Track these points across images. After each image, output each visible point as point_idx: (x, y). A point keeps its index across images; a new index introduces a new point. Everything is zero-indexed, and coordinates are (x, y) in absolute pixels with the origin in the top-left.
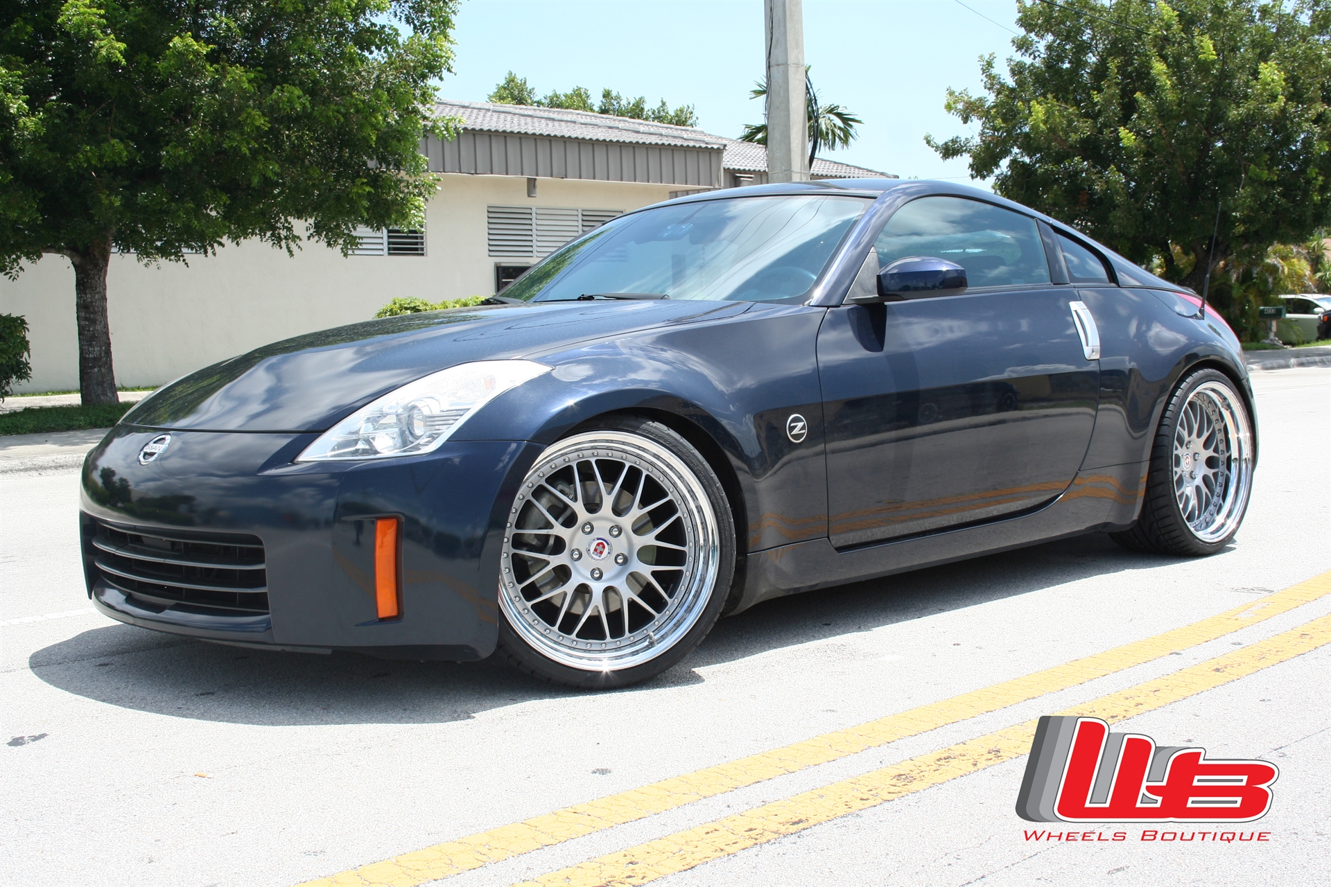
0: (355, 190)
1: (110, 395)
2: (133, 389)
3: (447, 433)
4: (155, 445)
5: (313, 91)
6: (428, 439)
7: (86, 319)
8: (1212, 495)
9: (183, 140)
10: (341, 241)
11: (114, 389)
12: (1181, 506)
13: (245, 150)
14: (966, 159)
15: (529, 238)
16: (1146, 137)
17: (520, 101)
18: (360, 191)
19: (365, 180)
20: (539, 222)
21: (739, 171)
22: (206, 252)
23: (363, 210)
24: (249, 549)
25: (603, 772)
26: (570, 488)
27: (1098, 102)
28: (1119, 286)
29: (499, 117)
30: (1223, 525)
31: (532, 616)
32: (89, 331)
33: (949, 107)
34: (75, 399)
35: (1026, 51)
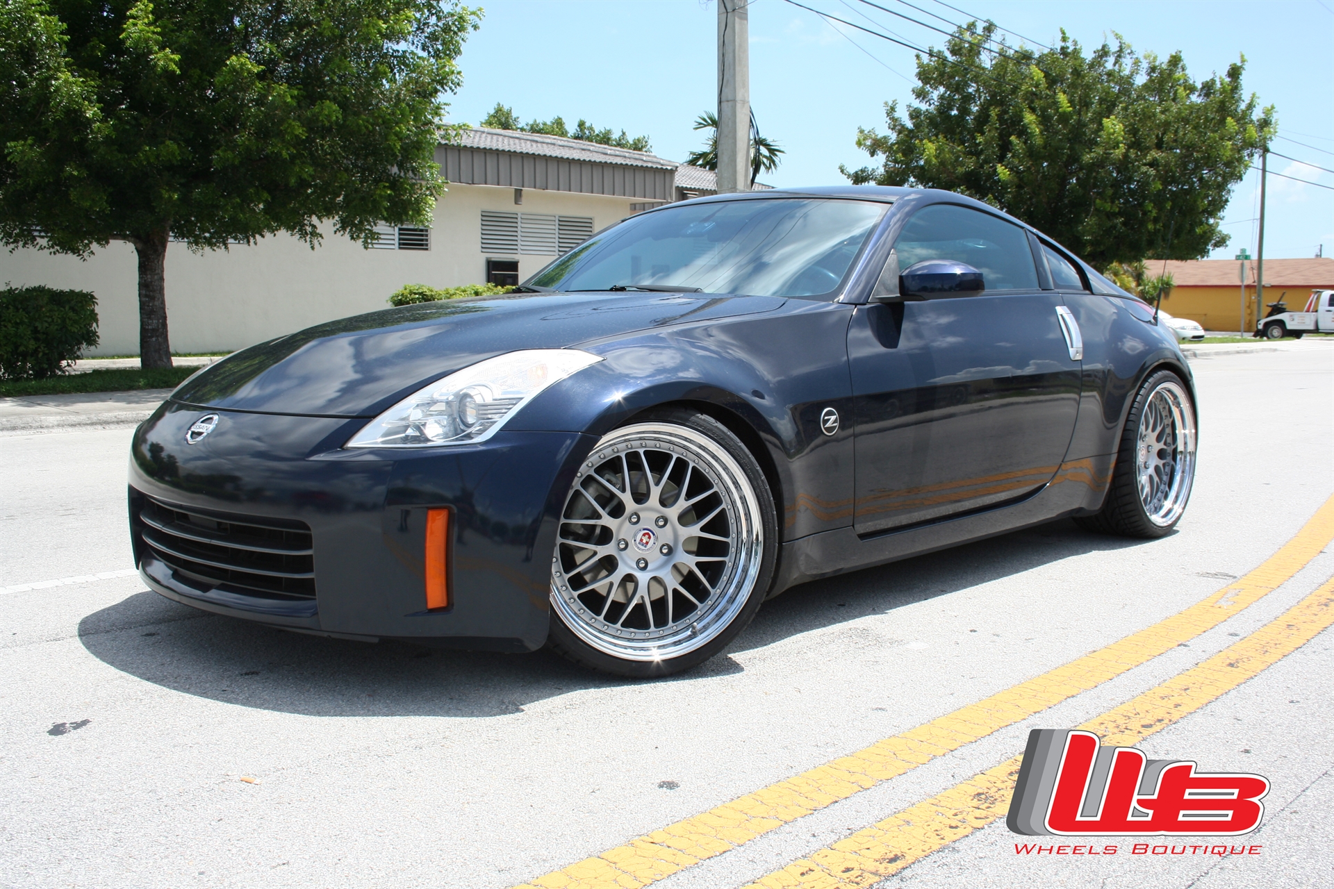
0: (378, 192)
1: (165, 360)
2: (185, 355)
3: (501, 422)
4: (203, 424)
5: (344, 105)
6: (482, 427)
7: (146, 296)
8: (1161, 484)
9: (232, 146)
10: (363, 235)
11: (169, 355)
12: (1137, 493)
13: (285, 154)
15: (515, 238)
16: (1018, 172)
17: (506, 126)
18: (383, 193)
19: (387, 184)
20: (523, 225)
21: (686, 189)
22: (248, 242)
23: (383, 210)
24: (295, 533)
25: (671, 785)
26: (617, 478)
27: (980, 142)
28: (1092, 294)
29: (492, 138)
30: (1170, 510)
31: (578, 606)
32: (148, 306)
33: (859, 144)
34: (136, 362)
35: (923, 99)
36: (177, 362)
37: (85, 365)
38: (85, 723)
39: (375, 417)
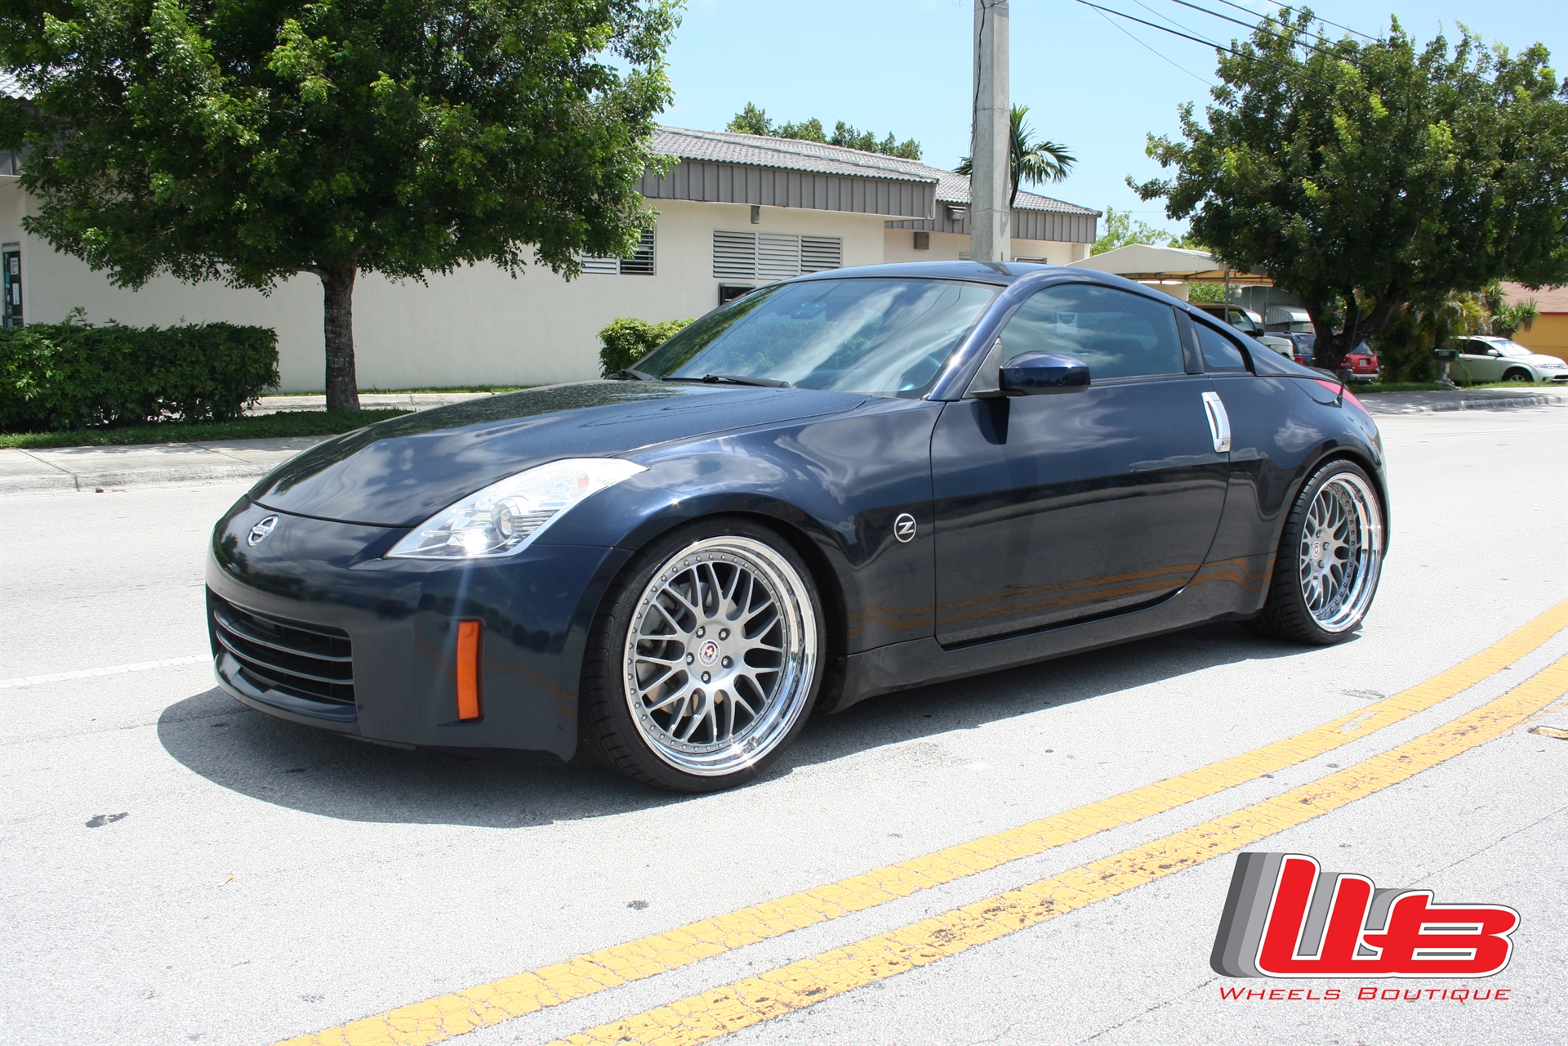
1: (352, 402)
3: (535, 534)
4: (263, 526)
6: (516, 540)
7: (332, 332)
8: (1339, 586)
10: (564, 267)
11: (355, 393)
12: (1305, 596)
14: (1163, 201)
15: (752, 261)
16: (1331, 187)
17: (756, 131)
20: (761, 247)
21: (952, 203)
24: (335, 641)
25: (639, 905)
27: (1289, 151)
28: (1256, 375)
29: (728, 148)
30: (1347, 616)
31: (649, 722)
32: (334, 343)
33: (1149, 152)
34: (319, 402)
35: (1224, 100)
36: (366, 400)
37: (268, 404)
38: (122, 816)
39: (415, 526)
